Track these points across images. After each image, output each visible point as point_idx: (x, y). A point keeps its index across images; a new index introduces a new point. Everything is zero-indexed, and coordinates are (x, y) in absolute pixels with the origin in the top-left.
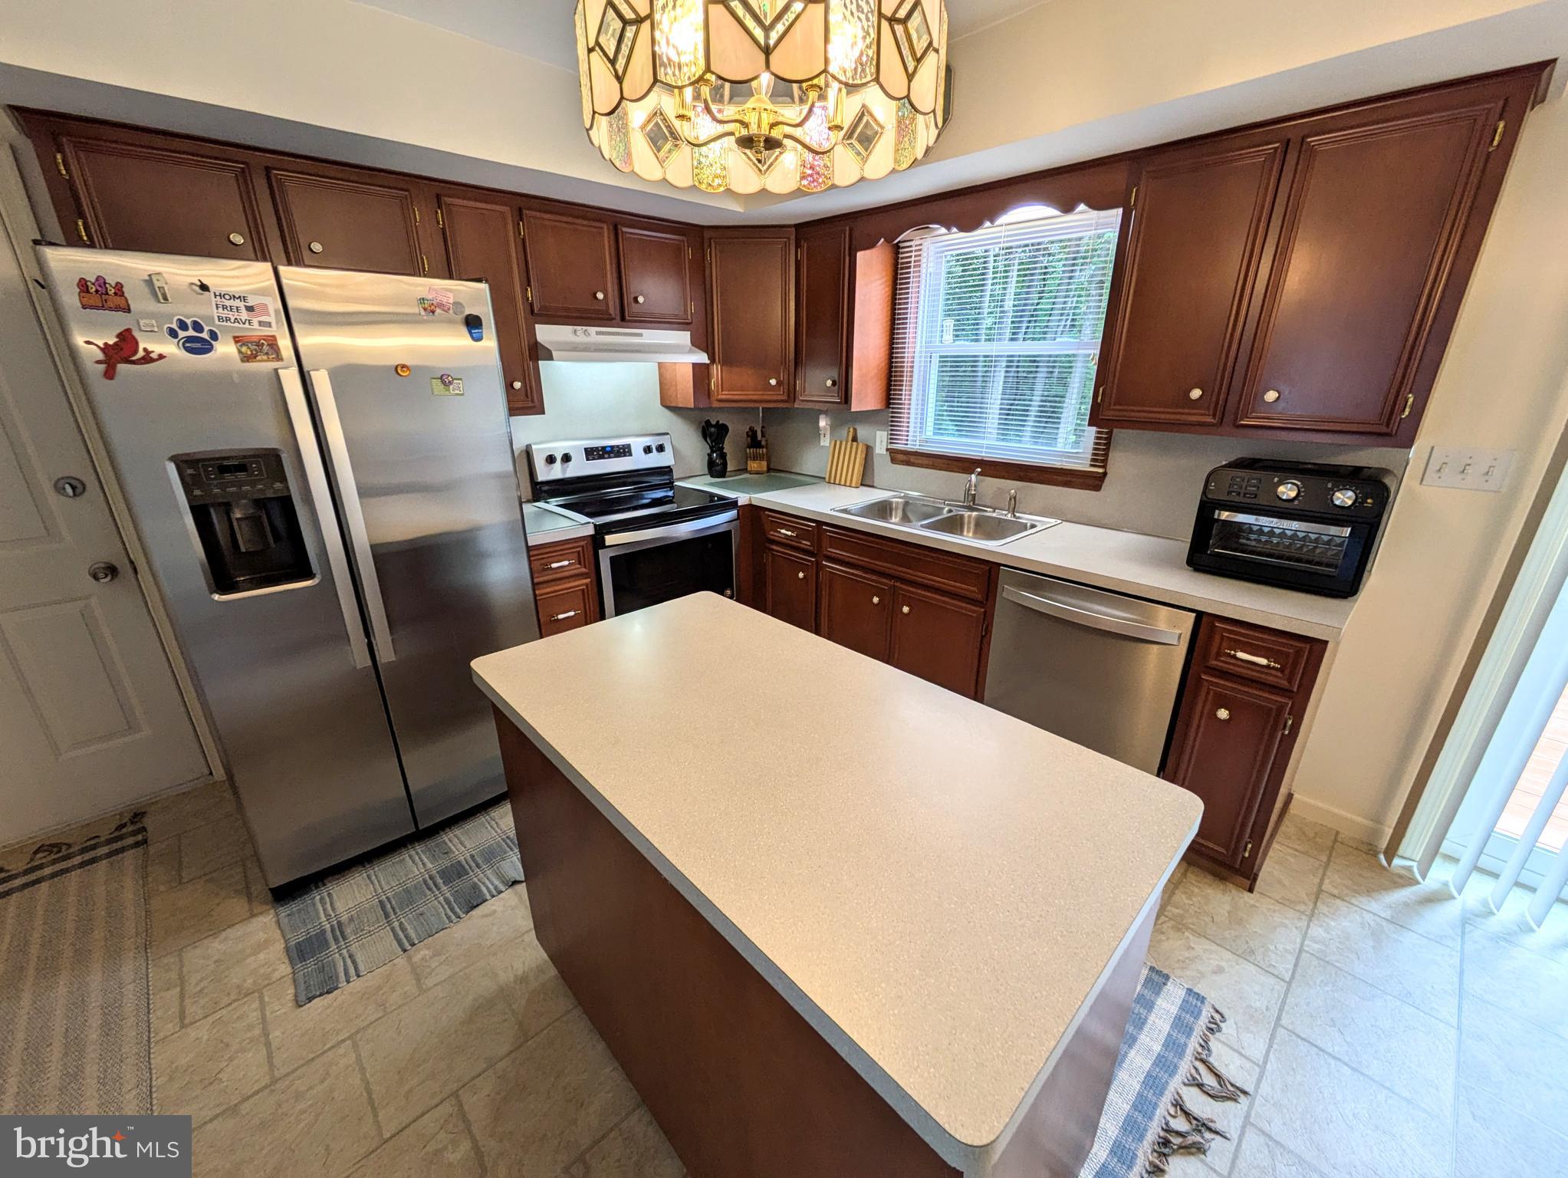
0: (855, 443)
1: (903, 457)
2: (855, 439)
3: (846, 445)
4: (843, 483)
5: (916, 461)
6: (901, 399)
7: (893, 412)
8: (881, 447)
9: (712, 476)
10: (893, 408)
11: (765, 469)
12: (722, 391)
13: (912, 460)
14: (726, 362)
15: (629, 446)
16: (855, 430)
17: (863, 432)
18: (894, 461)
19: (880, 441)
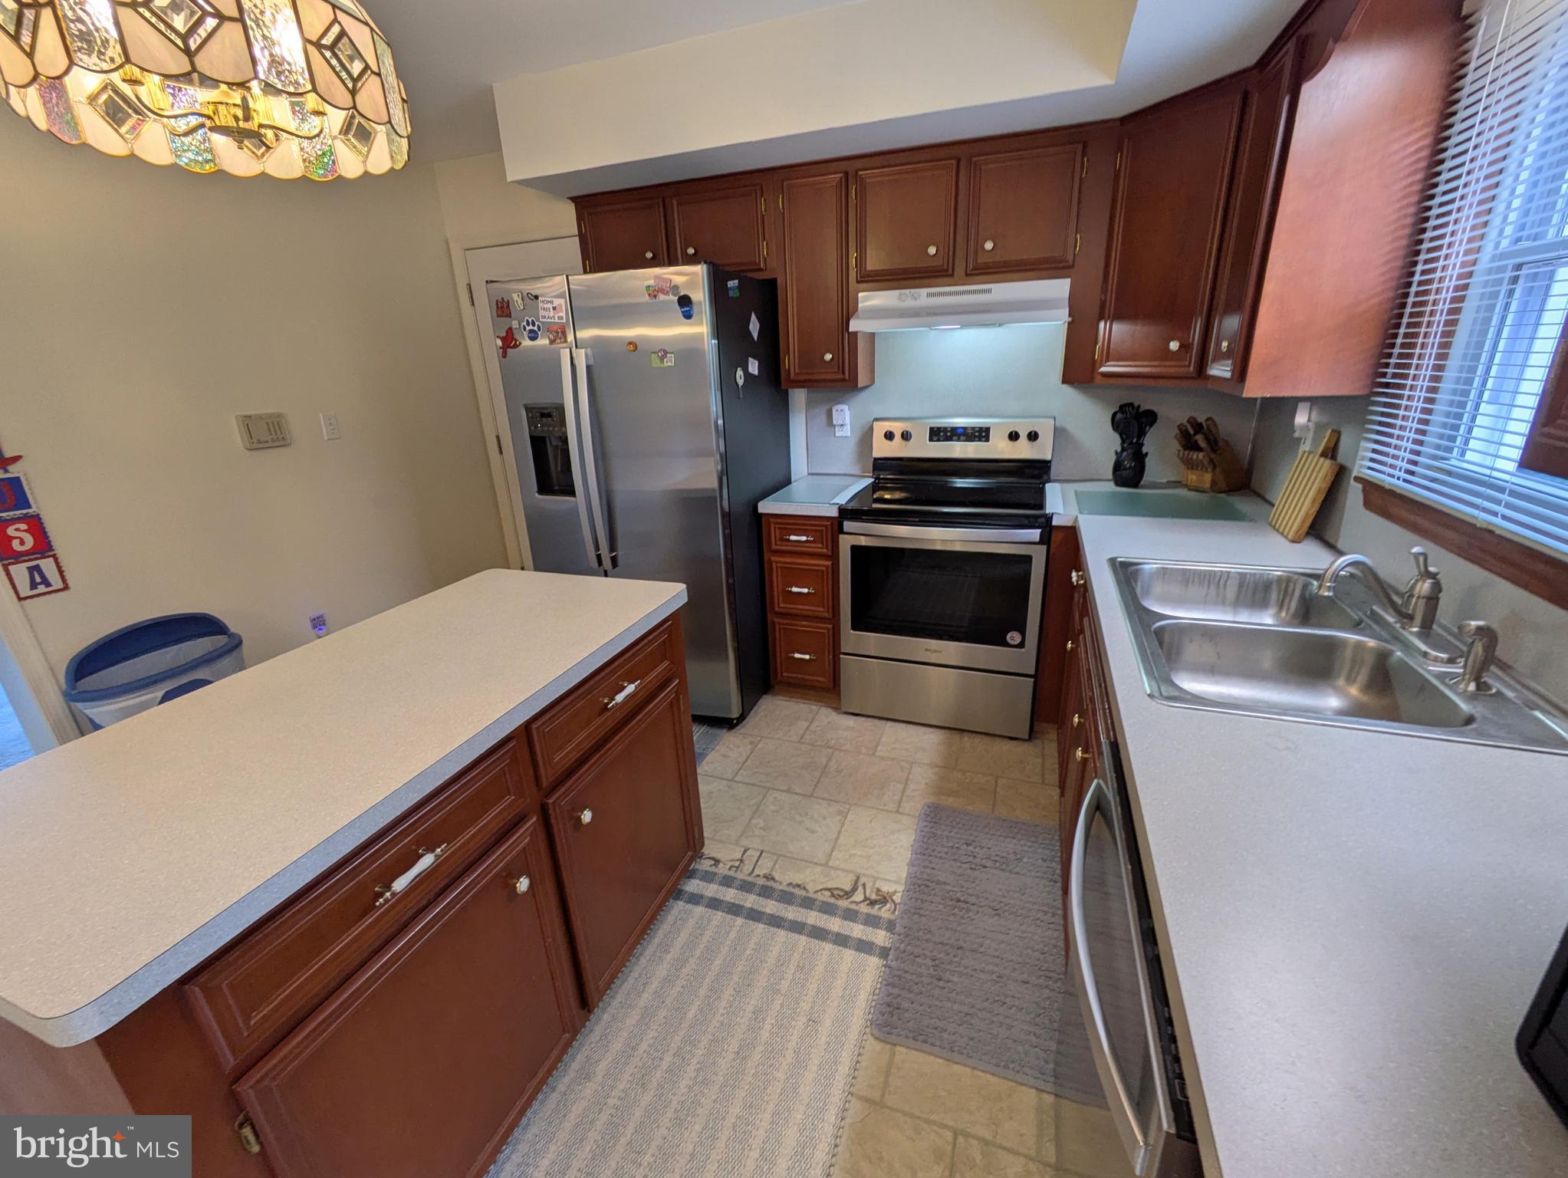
4: (1280, 529)
9: (1117, 484)
11: (1208, 485)
12: (1108, 360)
15: (988, 430)
18: (1367, 504)
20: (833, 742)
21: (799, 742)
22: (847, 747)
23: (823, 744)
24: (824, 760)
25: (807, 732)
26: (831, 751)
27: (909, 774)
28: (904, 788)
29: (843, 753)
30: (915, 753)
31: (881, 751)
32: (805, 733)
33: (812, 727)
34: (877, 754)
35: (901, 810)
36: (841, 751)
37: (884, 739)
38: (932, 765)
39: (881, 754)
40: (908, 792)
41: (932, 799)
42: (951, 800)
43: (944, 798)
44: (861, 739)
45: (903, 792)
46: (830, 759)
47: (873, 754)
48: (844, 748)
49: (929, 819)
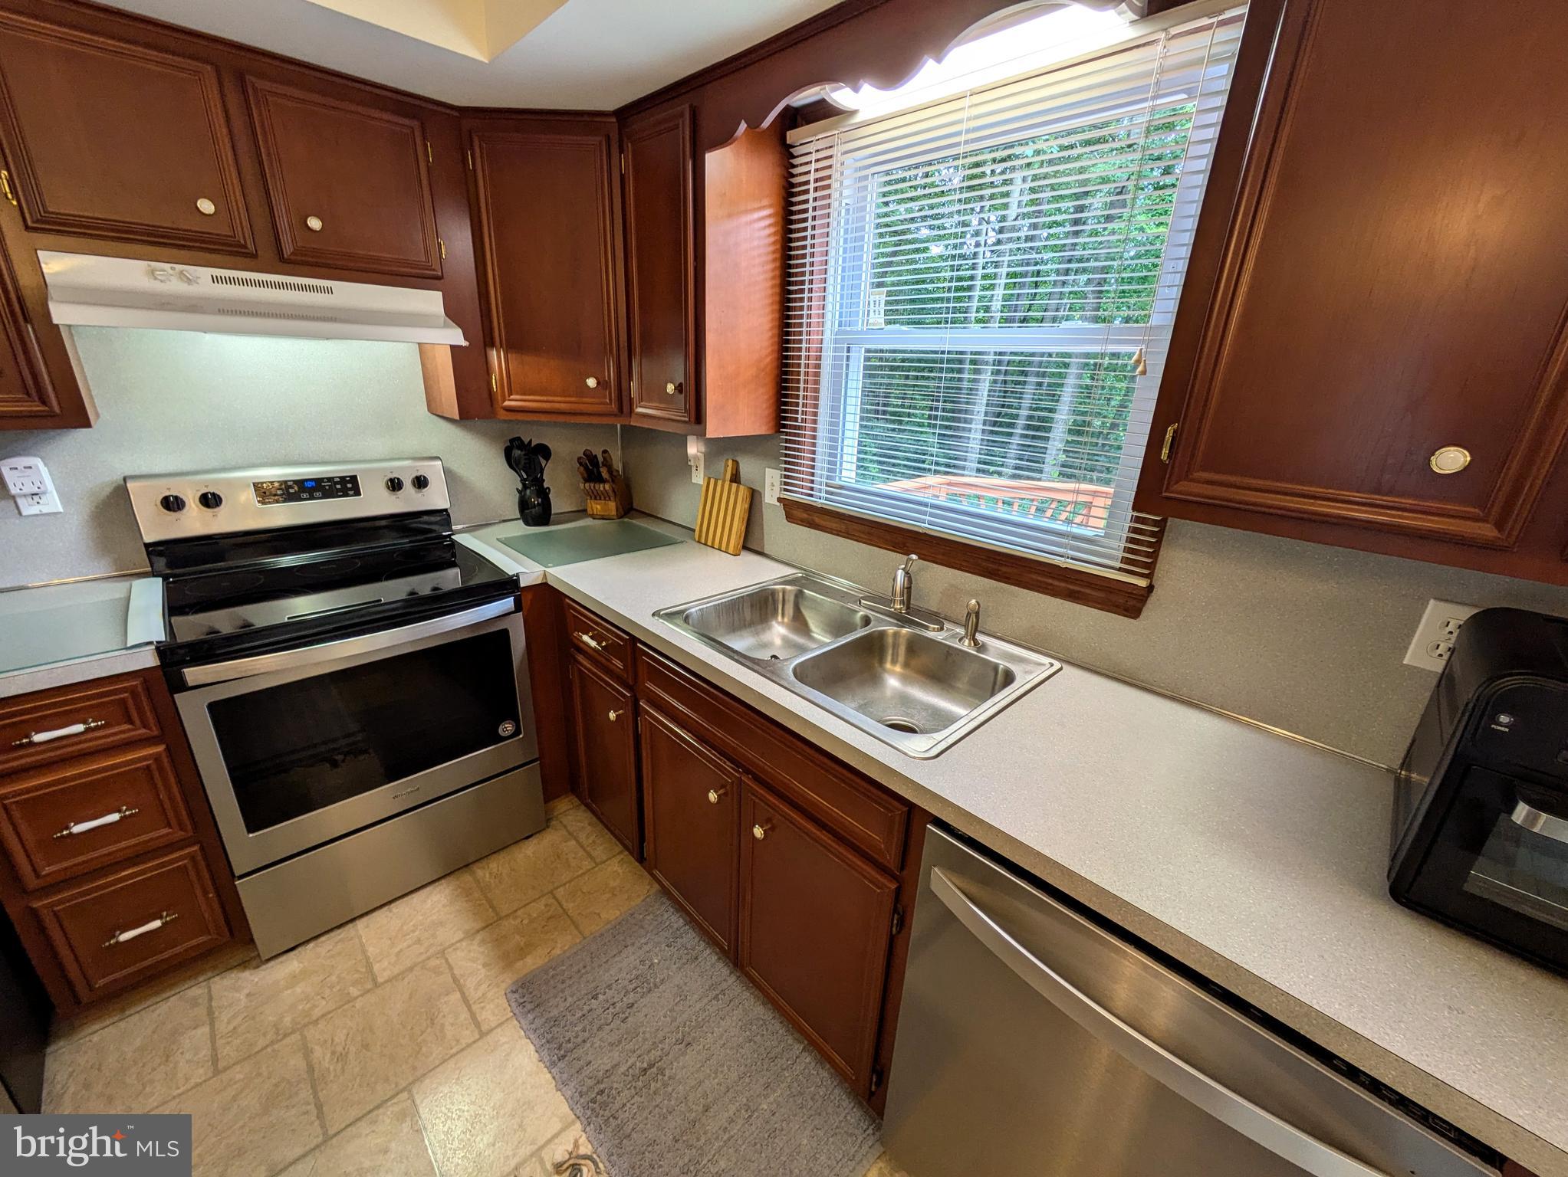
0: (734, 485)
1: (802, 514)
2: (736, 478)
3: (723, 486)
4: (716, 546)
5: (823, 523)
6: (796, 420)
7: (787, 441)
8: (771, 496)
9: (527, 523)
10: (787, 434)
11: (614, 513)
12: (510, 394)
13: (817, 520)
14: (515, 345)
15: (354, 479)
16: (736, 463)
17: (749, 467)
18: (790, 518)
19: (772, 486)
20: (287, 1020)
21: (217, 1072)
22: (323, 1006)
23: (270, 1037)
24: (297, 1062)
25: (220, 1042)
26: (296, 1037)
27: (451, 968)
28: (463, 994)
29: (322, 1025)
30: (434, 936)
31: (383, 970)
32: (214, 1048)
33: (222, 1027)
34: (380, 980)
35: (485, 1027)
36: (316, 1022)
37: (371, 951)
38: (470, 935)
39: (386, 975)
40: (473, 995)
41: (508, 980)
42: (529, 960)
43: (520, 964)
44: (334, 978)
45: (465, 1000)
46: (307, 1053)
47: (376, 985)
48: (317, 1013)
49: (529, 1006)
